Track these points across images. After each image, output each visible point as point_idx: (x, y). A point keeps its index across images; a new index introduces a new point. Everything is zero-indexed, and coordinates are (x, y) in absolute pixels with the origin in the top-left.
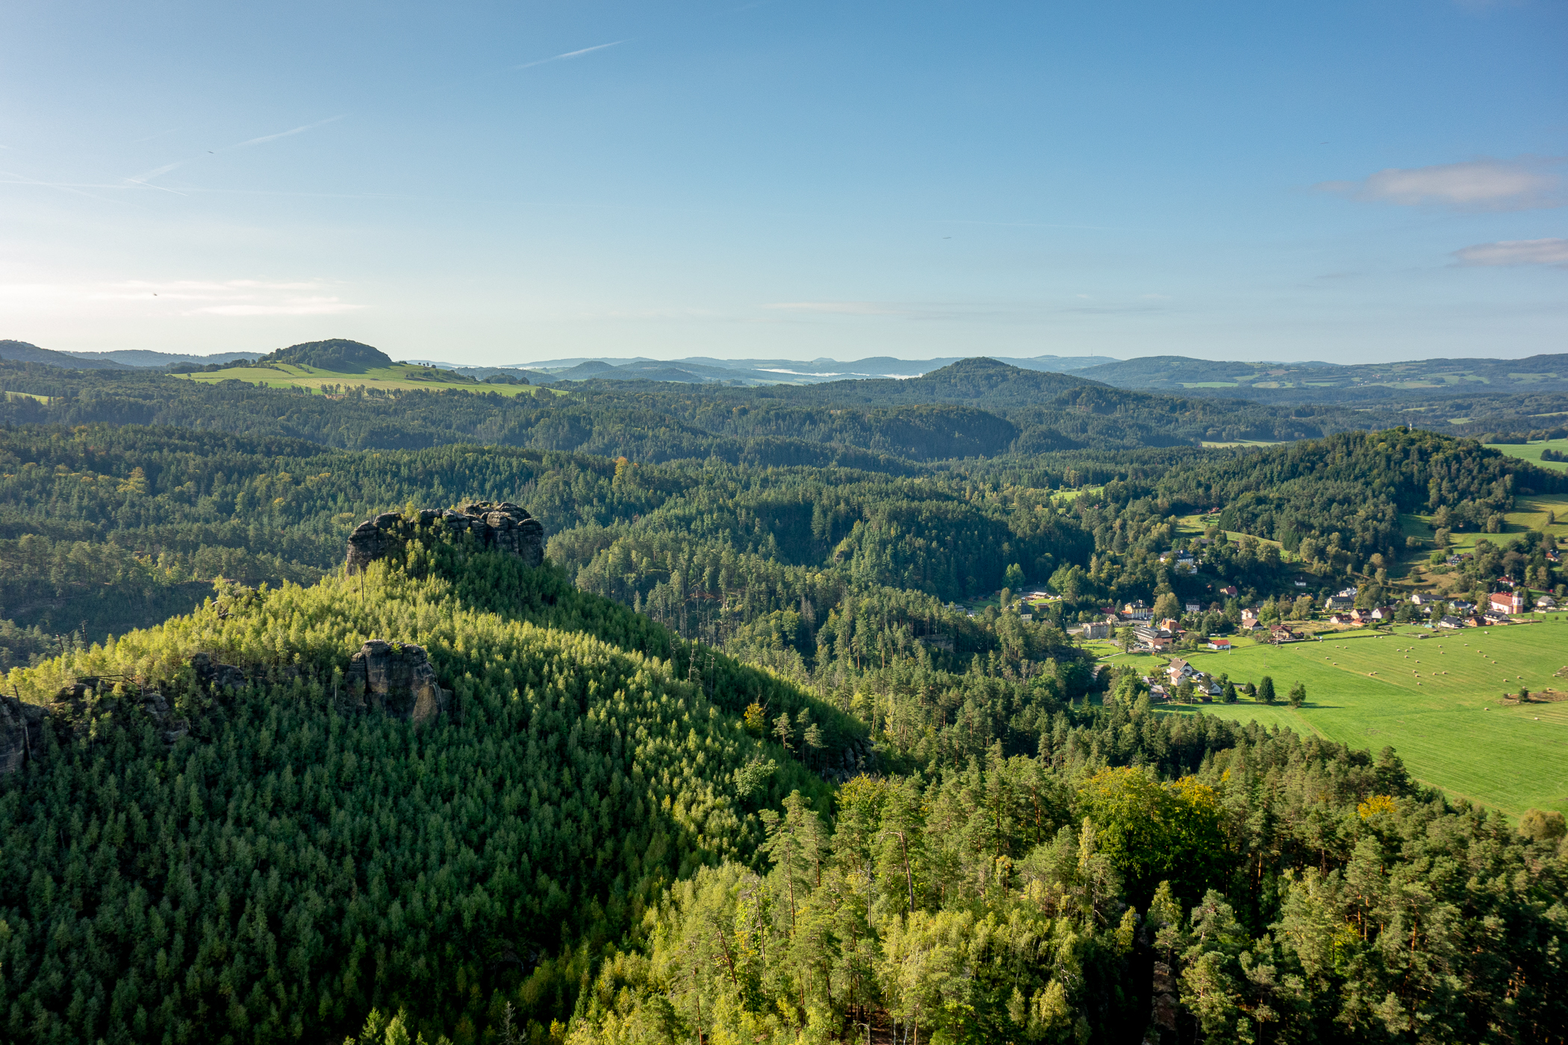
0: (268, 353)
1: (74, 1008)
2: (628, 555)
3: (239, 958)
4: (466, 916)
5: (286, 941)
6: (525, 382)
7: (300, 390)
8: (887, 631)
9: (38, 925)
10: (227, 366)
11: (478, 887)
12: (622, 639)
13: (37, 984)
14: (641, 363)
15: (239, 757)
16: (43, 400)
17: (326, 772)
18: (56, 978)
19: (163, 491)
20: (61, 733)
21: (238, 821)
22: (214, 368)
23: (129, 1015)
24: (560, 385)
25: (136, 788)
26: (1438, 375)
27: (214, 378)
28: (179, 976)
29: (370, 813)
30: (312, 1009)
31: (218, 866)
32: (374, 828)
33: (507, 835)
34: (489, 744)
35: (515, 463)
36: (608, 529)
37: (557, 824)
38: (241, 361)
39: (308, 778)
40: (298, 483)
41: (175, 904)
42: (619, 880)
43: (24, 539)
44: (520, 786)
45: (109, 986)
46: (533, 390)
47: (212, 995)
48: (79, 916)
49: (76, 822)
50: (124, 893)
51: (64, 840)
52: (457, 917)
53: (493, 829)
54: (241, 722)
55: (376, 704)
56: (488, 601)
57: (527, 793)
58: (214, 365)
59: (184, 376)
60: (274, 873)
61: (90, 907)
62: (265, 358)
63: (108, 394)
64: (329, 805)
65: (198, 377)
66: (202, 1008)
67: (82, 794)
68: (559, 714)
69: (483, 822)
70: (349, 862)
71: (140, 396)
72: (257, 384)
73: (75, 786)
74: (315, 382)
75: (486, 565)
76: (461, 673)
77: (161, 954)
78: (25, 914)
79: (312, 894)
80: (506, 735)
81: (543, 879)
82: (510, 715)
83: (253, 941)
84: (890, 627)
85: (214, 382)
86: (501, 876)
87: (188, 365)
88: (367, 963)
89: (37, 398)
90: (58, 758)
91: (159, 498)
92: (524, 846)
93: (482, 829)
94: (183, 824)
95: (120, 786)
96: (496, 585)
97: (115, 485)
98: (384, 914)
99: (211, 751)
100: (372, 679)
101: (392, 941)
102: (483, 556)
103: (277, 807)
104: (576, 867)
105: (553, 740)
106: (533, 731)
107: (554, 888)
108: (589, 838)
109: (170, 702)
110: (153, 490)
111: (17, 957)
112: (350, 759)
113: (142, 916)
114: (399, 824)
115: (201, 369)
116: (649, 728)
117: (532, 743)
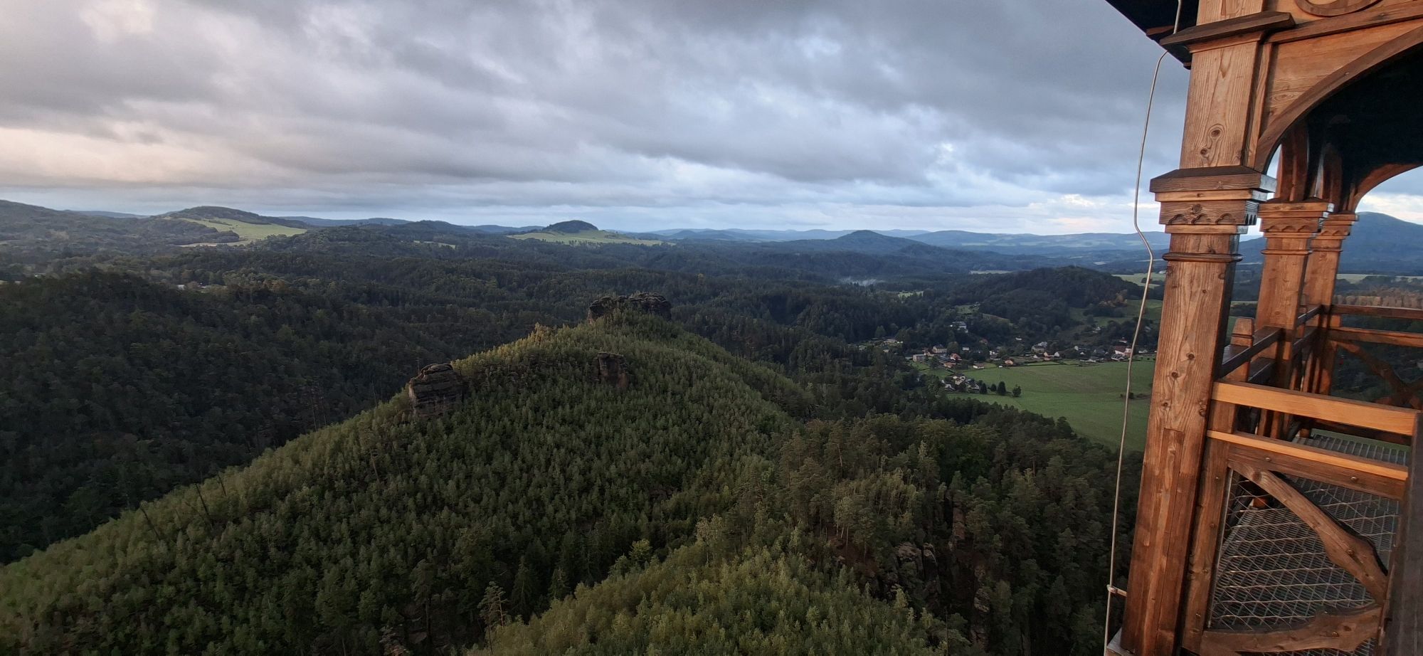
0: (546, 226)
1: (483, 503)
2: (704, 317)
3: (549, 485)
4: (643, 471)
5: (568, 479)
6: (656, 239)
7: (560, 243)
8: (822, 356)
9: (469, 467)
10: (529, 232)
11: (647, 460)
12: (706, 354)
13: (469, 492)
14: (708, 231)
15: (548, 400)
16: (453, 247)
17: (582, 407)
18: (477, 489)
19: (504, 286)
20: (477, 387)
21: (547, 427)
22: (523, 233)
23: (506, 506)
24: (672, 241)
25: (506, 411)
26: (1088, 241)
27: (523, 237)
28: (525, 492)
29: (601, 425)
30: (579, 509)
31: (541, 445)
32: (603, 434)
33: (659, 437)
34: (650, 398)
35: (653, 276)
36: (695, 306)
37: (680, 435)
38: (534, 230)
39: (576, 409)
40: (560, 284)
41: (523, 462)
42: (707, 460)
43: (449, 306)
44: (664, 417)
45: (498, 495)
46: (660, 243)
47: (538, 500)
48: (485, 464)
49: (483, 423)
50: (503, 456)
51: (478, 432)
52: (639, 472)
53: (653, 436)
54: (548, 385)
55: (603, 379)
56: (648, 336)
57: (667, 421)
58: (523, 231)
59: (510, 236)
60: (563, 450)
61: (489, 460)
62: (544, 229)
63: (480, 244)
64: (584, 422)
65: (517, 237)
66: (535, 506)
67: (485, 413)
68: (681, 387)
69: (649, 432)
70: (593, 446)
71: (492, 245)
72: (541, 240)
73: (482, 410)
74: (566, 239)
75: (647, 320)
76: (638, 367)
77: (518, 481)
78: (464, 462)
79: (578, 459)
80: (658, 394)
81: (674, 458)
82: (659, 386)
83: (554, 479)
84: (823, 354)
85: (523, 239)
86: (657, 456)
87: (513, 232)
88: (602, 491)
89: (451, 246)
90: (475, 398)
91: (502, 289)
92: (666, 444)
93: (648, 435)
94: (525, 428)
95: (501, 411)
96: (651, 329)
97: (484, 283)
98: (608, 469)
99: (536, 397)
100: (601, 369)
101: (610, 481)
102: (646, 315)
103: (564, 421)
104: (688, 453)
105: (678, 397)
106: (669, 393)
107: (679, 461)
108: (694, 441)
109: (520, 376)
110: (500, 286)
111: (461, 481)
112: (593, 404)
113: (510, 465)
114: (614, 432)
115: (517, 233)
116: (719, 394)
117: (669, 399)
